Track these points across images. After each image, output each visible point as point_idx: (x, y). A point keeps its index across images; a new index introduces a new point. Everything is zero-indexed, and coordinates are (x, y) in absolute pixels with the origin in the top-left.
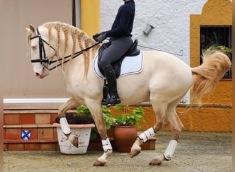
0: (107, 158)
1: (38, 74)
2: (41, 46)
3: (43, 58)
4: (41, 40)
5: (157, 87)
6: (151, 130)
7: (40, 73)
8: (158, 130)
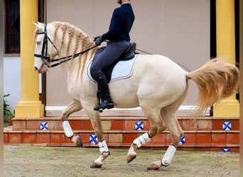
0: (103, 160)
1: (36, 68)
2: (45, 42)
3: (44, 55)
4: (46, 37)
5: (144, 93)
6: (146, 136)
7: (38, 68)
8: (154, 135)
